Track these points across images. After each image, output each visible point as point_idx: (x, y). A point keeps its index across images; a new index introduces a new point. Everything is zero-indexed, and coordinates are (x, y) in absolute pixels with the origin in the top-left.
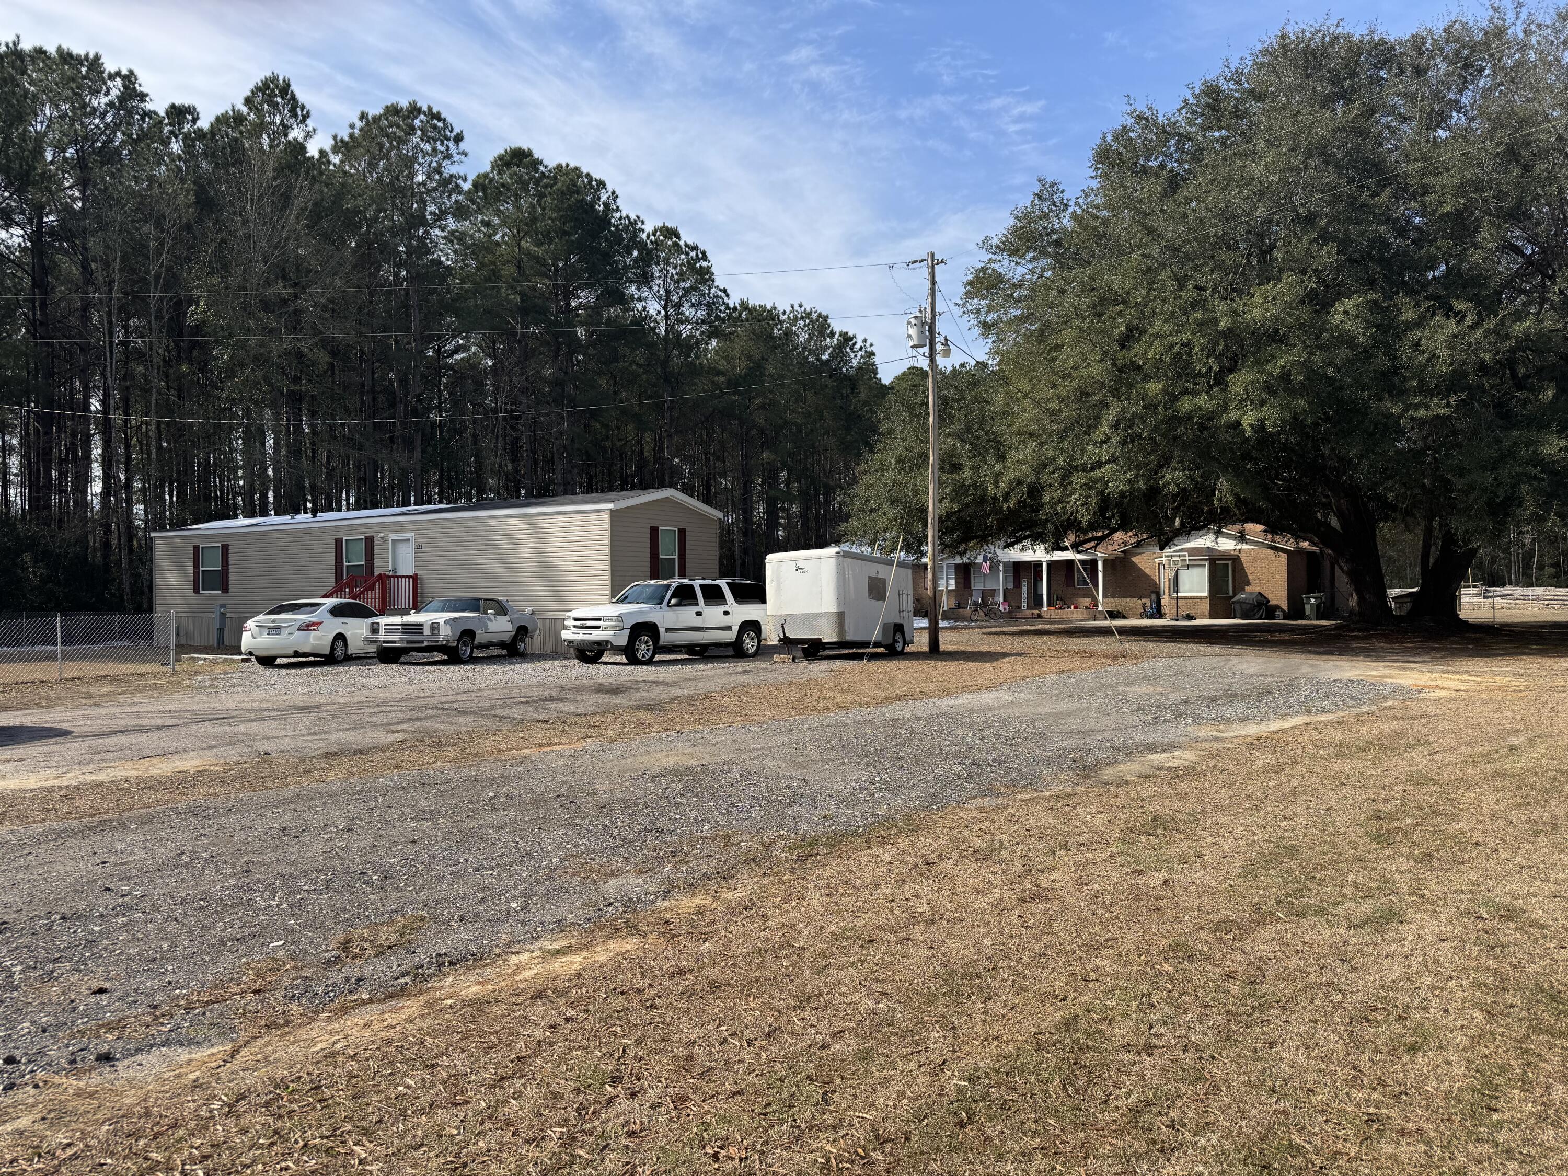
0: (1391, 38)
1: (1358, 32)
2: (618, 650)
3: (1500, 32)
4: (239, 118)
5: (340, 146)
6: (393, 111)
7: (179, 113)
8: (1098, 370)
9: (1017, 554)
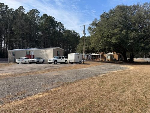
0: (128, 6)
1: (125, 5)
2: (53, 63)
3: (138, 6)
4: (18, 10)
5: (28, 13)
6: (33, 10)
7: (12, 9)
8: (100, 37)
9: (92, 54)
